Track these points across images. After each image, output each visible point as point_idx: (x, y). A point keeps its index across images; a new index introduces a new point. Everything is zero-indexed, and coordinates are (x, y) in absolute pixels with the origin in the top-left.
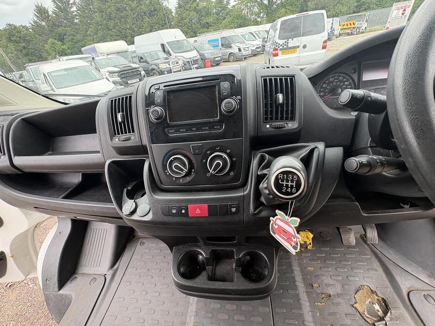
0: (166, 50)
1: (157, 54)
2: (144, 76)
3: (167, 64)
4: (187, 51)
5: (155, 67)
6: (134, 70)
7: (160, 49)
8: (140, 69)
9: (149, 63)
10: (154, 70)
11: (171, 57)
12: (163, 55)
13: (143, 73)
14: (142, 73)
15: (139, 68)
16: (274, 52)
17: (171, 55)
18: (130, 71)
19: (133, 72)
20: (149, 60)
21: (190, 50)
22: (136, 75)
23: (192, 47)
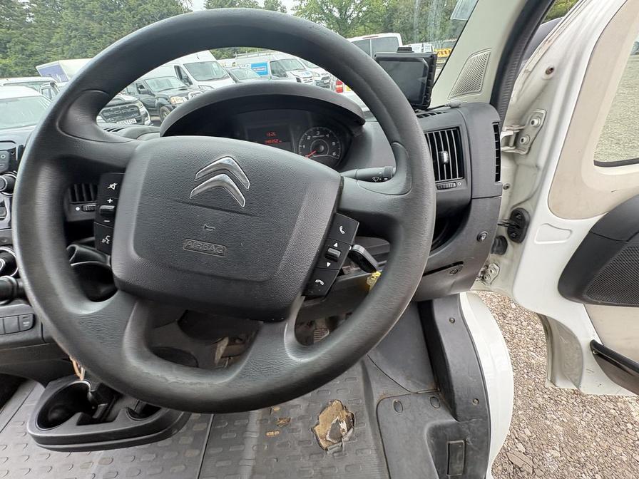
0: (183, 75)
1: (169, 82)
2: (146, 115)
3: (184, 98)
4: (218, 79)
5: (165, 102)
6: (127, 106)
7: (174, 73)
8: (137, 104)
9: (154, 95)
10: (163, 105)
11: (191, 86)
12: (178, 84)
13: (143, 110)
14: (141, 110)
15: (136, 102)
16: (338, 86)
17: (191, 83)
18: (119, 107)
19: (126, 108)
20: (154, 89)
21: (223, 78)
22: (131, 113)
23: (225, 73)
